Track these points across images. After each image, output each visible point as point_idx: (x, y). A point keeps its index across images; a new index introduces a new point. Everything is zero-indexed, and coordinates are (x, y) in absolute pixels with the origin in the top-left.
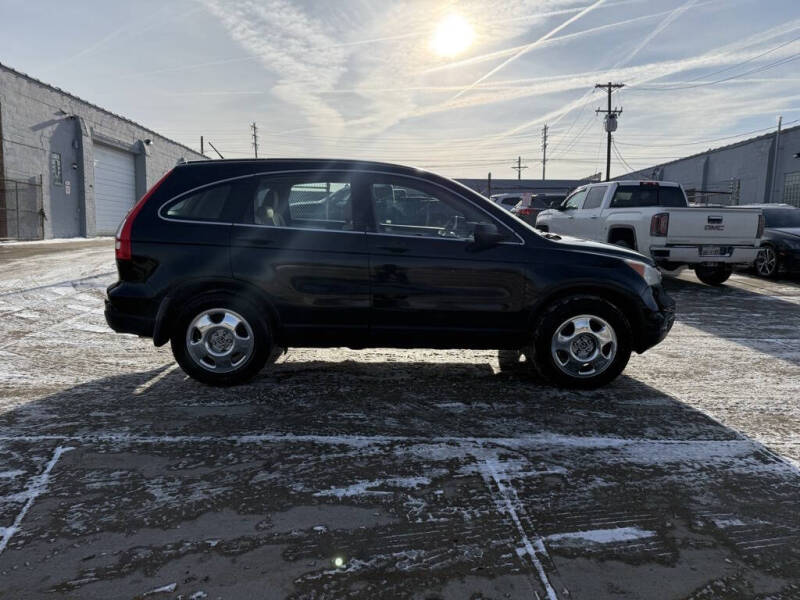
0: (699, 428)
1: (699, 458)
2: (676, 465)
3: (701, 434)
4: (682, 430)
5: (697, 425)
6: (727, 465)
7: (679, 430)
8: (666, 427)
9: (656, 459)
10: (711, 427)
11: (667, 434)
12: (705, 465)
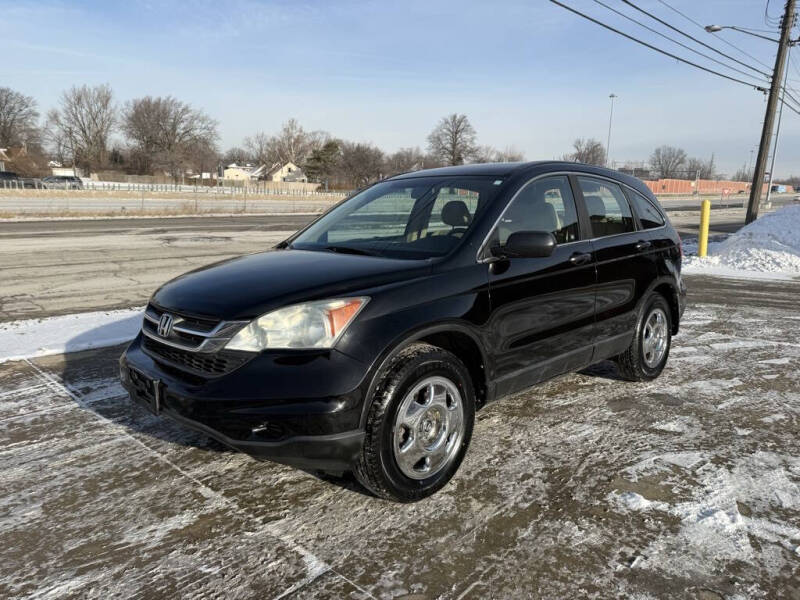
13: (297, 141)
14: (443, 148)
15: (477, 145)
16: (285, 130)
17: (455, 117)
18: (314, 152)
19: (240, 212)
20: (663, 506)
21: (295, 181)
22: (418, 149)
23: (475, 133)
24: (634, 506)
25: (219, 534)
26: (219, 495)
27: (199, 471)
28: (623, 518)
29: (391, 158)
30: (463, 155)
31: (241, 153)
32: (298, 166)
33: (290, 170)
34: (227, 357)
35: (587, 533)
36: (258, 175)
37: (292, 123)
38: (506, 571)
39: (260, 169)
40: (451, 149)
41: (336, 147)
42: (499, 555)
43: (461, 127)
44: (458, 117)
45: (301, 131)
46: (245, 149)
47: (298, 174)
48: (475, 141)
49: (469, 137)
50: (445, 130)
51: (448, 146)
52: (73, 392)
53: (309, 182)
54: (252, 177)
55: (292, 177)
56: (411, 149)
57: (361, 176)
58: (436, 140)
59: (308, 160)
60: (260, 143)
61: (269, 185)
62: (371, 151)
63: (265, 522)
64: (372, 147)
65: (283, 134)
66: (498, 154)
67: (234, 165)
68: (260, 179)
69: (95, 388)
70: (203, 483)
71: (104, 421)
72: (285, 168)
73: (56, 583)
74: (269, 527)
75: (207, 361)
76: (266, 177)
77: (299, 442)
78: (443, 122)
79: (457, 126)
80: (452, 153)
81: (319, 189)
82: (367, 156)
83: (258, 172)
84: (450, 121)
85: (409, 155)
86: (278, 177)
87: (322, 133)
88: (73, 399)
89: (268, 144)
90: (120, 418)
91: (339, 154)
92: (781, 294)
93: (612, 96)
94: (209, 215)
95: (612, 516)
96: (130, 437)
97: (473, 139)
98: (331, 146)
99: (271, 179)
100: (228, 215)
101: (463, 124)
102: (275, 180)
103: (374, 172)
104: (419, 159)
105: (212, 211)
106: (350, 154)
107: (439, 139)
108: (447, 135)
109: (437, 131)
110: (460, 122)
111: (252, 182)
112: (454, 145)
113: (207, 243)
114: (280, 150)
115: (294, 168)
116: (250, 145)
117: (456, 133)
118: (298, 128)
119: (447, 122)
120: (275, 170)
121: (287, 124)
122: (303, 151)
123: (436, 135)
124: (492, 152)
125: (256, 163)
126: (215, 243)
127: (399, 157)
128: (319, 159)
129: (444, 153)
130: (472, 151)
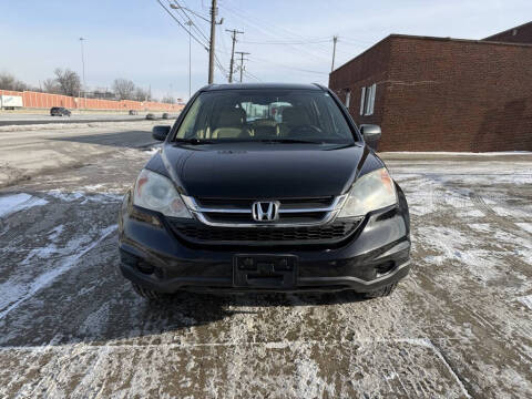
93: (81, 39)
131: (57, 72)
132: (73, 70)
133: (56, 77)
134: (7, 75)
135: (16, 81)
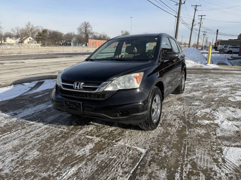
0: (33, 116)
1: (30, 109)
2: (35, 106)
3: (32, 115)
4: (37, 114)
5: (34, 117)
6: (24, 109)
7: (38, 113)
8: (41, 113)
9: (40, 106)
10: (30, 118)
11: (41, 111)
12: (29, 108)
13: (31, 29)
14: (83, 32)
15: (93, 32)
16: (26, 25)
17: (85, 22)
18: (39, 33)
19: (19, 54)
20: (212, 122)
21: (32, 43)
22: (74, 32)
23: (92, 27)
24: (206, 123)
25: (106, 147)
26: (95, 137)
27: (81, 132)
28: (205, 126)
29: (65, 35)
30: (89, 35)
31: (10, 34)
32: (33, 38)
33: (30, 39)
34: (106, 93)
35: (201, 130)
36: (18, 41)
37: (29, 23)
38: (191, 142)
39: (19, 39)
40: (85, 33)
41: (46, 31)
42: (186, 139)
43: (88, 26)
44: (86, 22)
45: (32, 26)
46: (12, 32)
47: (33, 41)
48: (92, 30)
49: (90, 29)
50: (82, 27)
51: (84, 31)
52: (10, 115)
53: (37, 43)
54: (16, 42)
55: (31, 42)
56: (71, 32)
57: (56, 41)
58: (80, 29)
59: (37, 36)
60: (17, 30)
61: (23, 44)
62: (59, 33)
63: (117, 141)
64: (59, 32)
65: (26, 27)
66: (100, 34)
67: (8, 38)
68: (19, 42)
69: (18, 113)
70: (86, 135)
71: (32, 123)
72: (28, 39)
73: (68, 171)
74: (119, 143)
75: (98, 95)
76: (22, 42)
77: (133, 116)
78: (82, 24)
79: (86, 26)
80: (85, 34)
81: (41, 46)
82: (58, 34)
83: (18, 40)
84: (84, 24)
85: (71, 34)
86: (26, 42)
87: (40, 27)
88: (13, 117)
89: (20, 31)
90: (37, 121)
91: (48, 34)
92: (193, 71)
93: (131, 17)
94: (8, 55)
95: (203, 125)
96: (46, 126)
97: (92, 29)
98: (45, 31)
99: (23, 42)
100: (16, 55)
101: (88, 24)
102: (25, 43)
103: (60, 40)
104: (75, 35)
105: (9, 54)
106: (51, 34)
107: (81, 29)
108: (83, 28)
109: (80, 27)
110: (87, 24)
111: (16, 44)
112: (86, 31)
113: (16, 64)
114: (25, 32)
115: (31, 39)
116: (13, 31)
117: (86, 27)
118: (31, 25)
119: (83, 24)
120: (25, 39)
121: (27, 24)
122: (34, 33)
123: (80, 28)
124: (98, 34)
125: (17, 37)
126: (19, 64)
127: (68, 35)
128: (40, 36)
129: (83, 34)
130: (92, 33)
131: (122, 32)
132: (128, 31)
133: (122, 34)
134: (105, 35)
135: (107, 37)
